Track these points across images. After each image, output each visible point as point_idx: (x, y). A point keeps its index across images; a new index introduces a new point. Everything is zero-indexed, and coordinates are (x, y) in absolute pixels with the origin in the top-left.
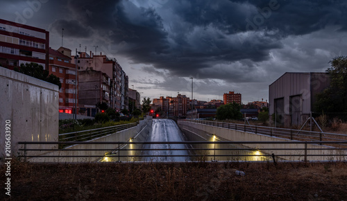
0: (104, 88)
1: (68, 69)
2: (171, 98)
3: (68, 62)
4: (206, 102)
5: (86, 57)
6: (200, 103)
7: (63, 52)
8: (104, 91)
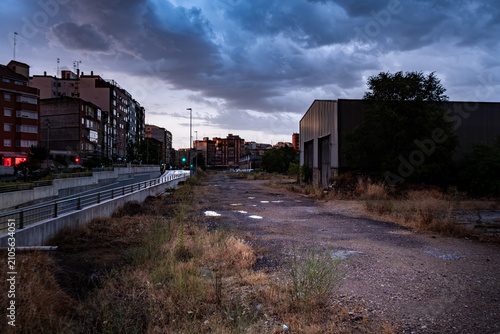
0: (89, 124)
1: (20, 95)
2: (219, 139)
3: (20, 84)
4: (269, 145)
5: (72, 77)
6: (261, 147)
7: (14, 68)
8: (88, 130)
